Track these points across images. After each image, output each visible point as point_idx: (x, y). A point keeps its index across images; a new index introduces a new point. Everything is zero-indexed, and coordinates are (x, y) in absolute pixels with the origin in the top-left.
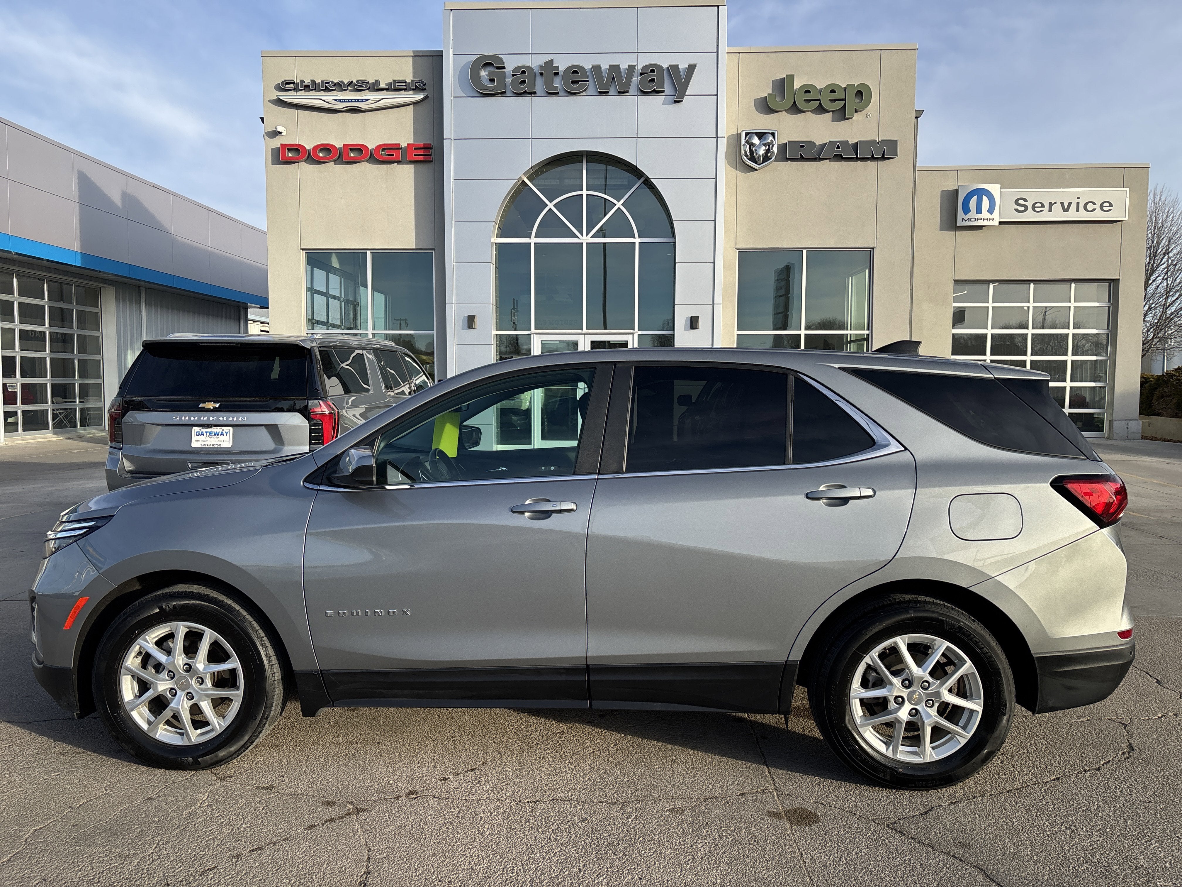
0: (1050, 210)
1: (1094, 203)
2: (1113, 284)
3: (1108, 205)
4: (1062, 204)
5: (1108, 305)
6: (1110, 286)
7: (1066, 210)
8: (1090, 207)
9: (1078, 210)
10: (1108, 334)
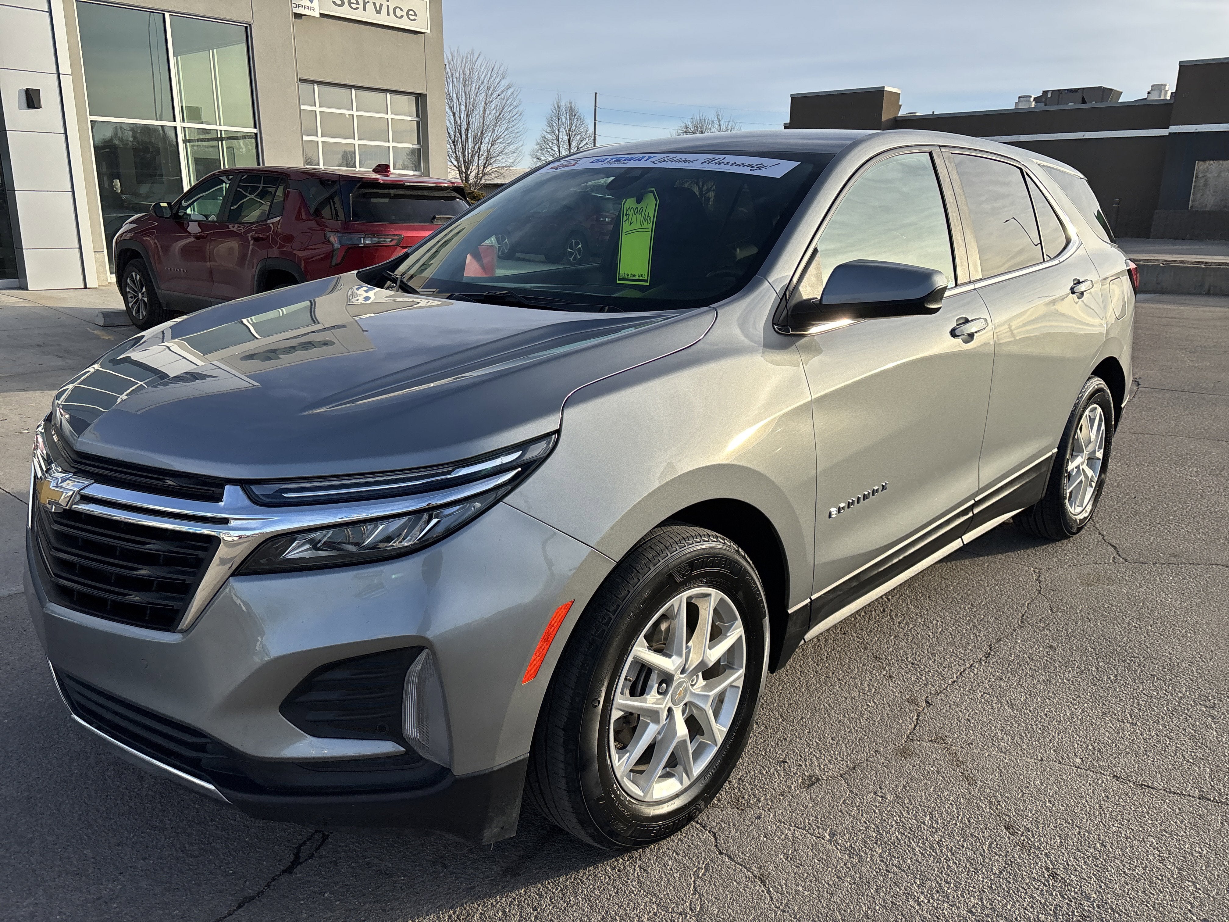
0: (365, 10)
1: (402, 10)
2: (420, 99)
3: (413, 14)
4: (374, 4)
5: (417, 119)
6: (417, 100)
7: (379, 12)
8: (398, 12)
9: (388, 15)
10: (419, 150)
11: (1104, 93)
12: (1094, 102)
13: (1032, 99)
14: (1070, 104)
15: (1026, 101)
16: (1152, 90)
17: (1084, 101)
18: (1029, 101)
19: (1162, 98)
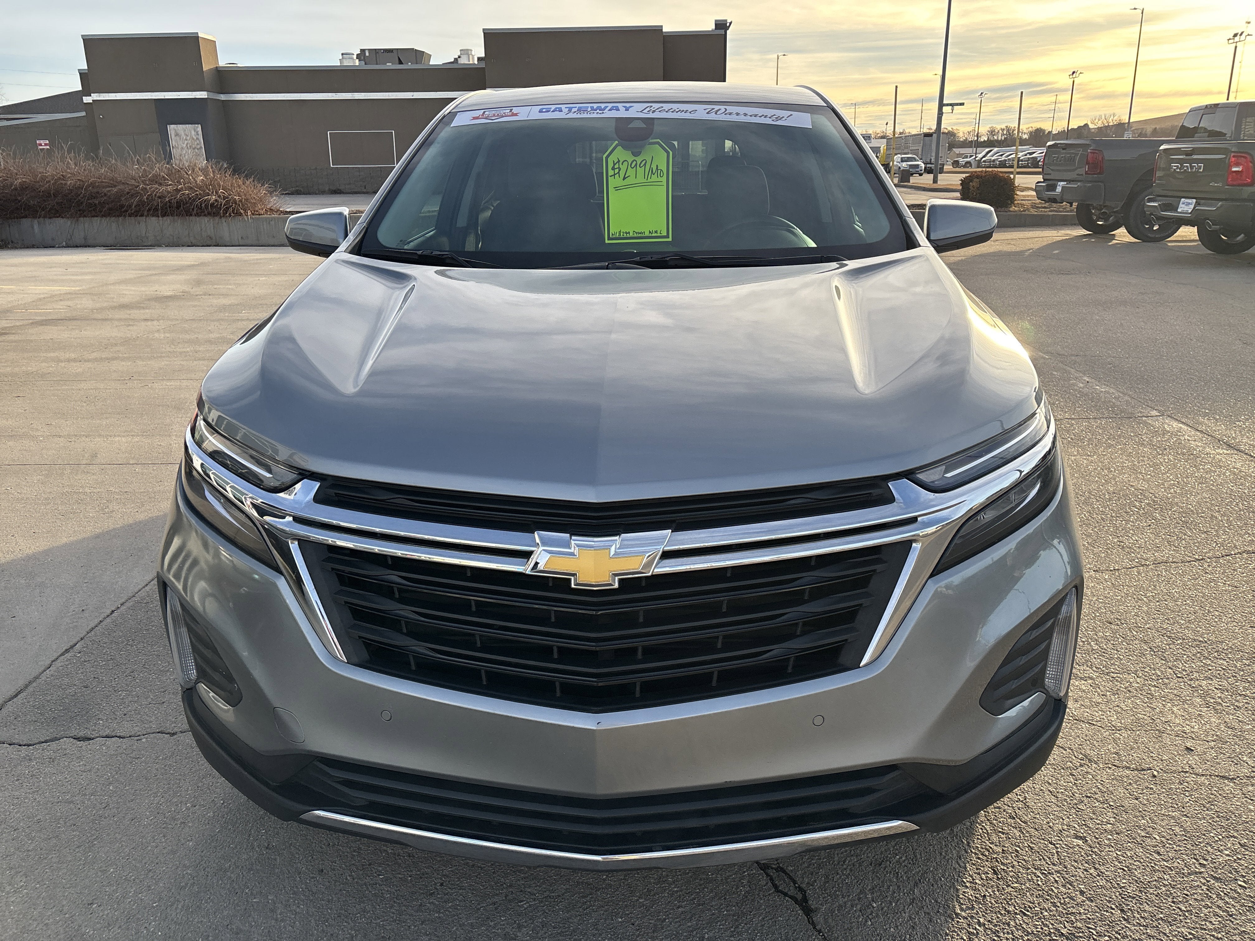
11: (418, 55)
12: (410, 64)
13: (355, 57)
14: (388, 64)
15: (349, 58)
16: (461, 54)
17: (400, 62)
18: (352, 58)
19: (471, 62)
